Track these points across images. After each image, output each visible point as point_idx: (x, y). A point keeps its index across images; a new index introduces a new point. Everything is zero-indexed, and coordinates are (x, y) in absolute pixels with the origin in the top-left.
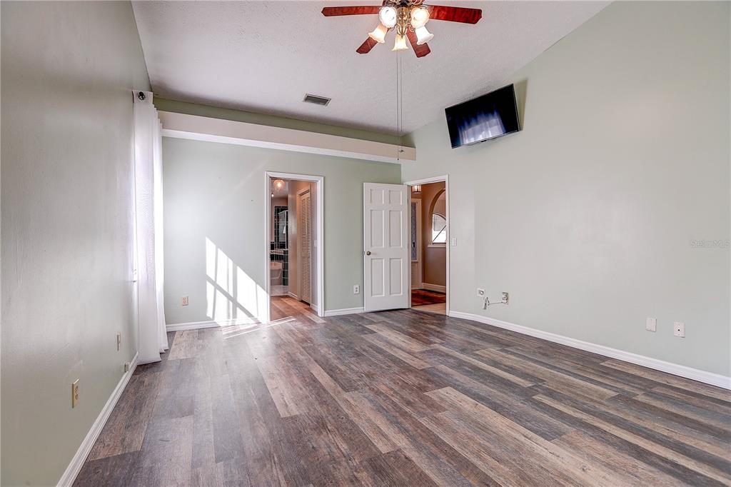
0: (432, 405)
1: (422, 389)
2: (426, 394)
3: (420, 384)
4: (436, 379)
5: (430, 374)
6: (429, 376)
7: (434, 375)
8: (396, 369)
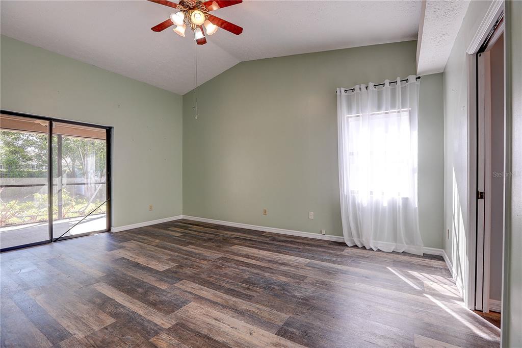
0: (173, 260)
1: (181, 267)
2: (177, 265)
3: (182, 269)
4: (170, 275)
5: (175, 277)
6: (176, 276)
7: (172, 278)
8: (203, 276)
